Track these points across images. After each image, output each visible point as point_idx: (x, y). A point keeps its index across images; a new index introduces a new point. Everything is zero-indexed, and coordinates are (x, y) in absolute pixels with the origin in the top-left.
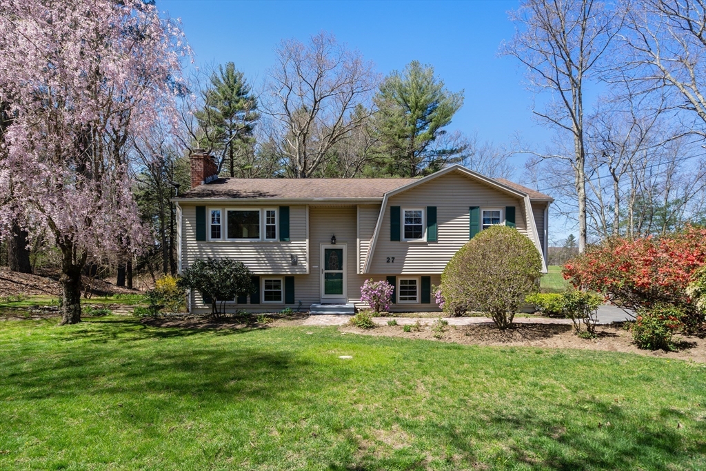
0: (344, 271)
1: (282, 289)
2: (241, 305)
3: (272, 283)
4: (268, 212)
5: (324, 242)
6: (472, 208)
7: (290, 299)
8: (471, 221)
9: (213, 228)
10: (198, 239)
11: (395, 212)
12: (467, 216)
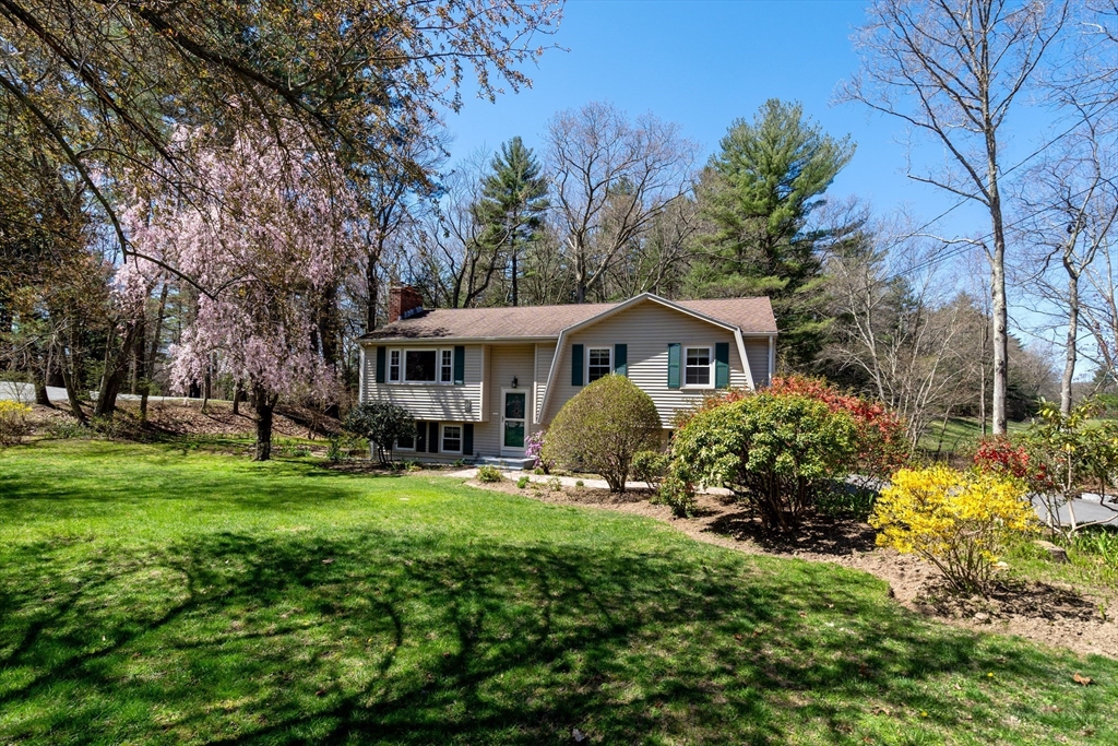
0: (526, 420)
1: (461, 439)
2: (420, 454)
3: (452, 430)
4: (444, 352)
5: (506, 385)
6: (670, 345)
7: (468, 450)
8: (669, 362)
9: (393, 369)
10: (377, 382)
11: (578, 351)
12: (665, 356)
